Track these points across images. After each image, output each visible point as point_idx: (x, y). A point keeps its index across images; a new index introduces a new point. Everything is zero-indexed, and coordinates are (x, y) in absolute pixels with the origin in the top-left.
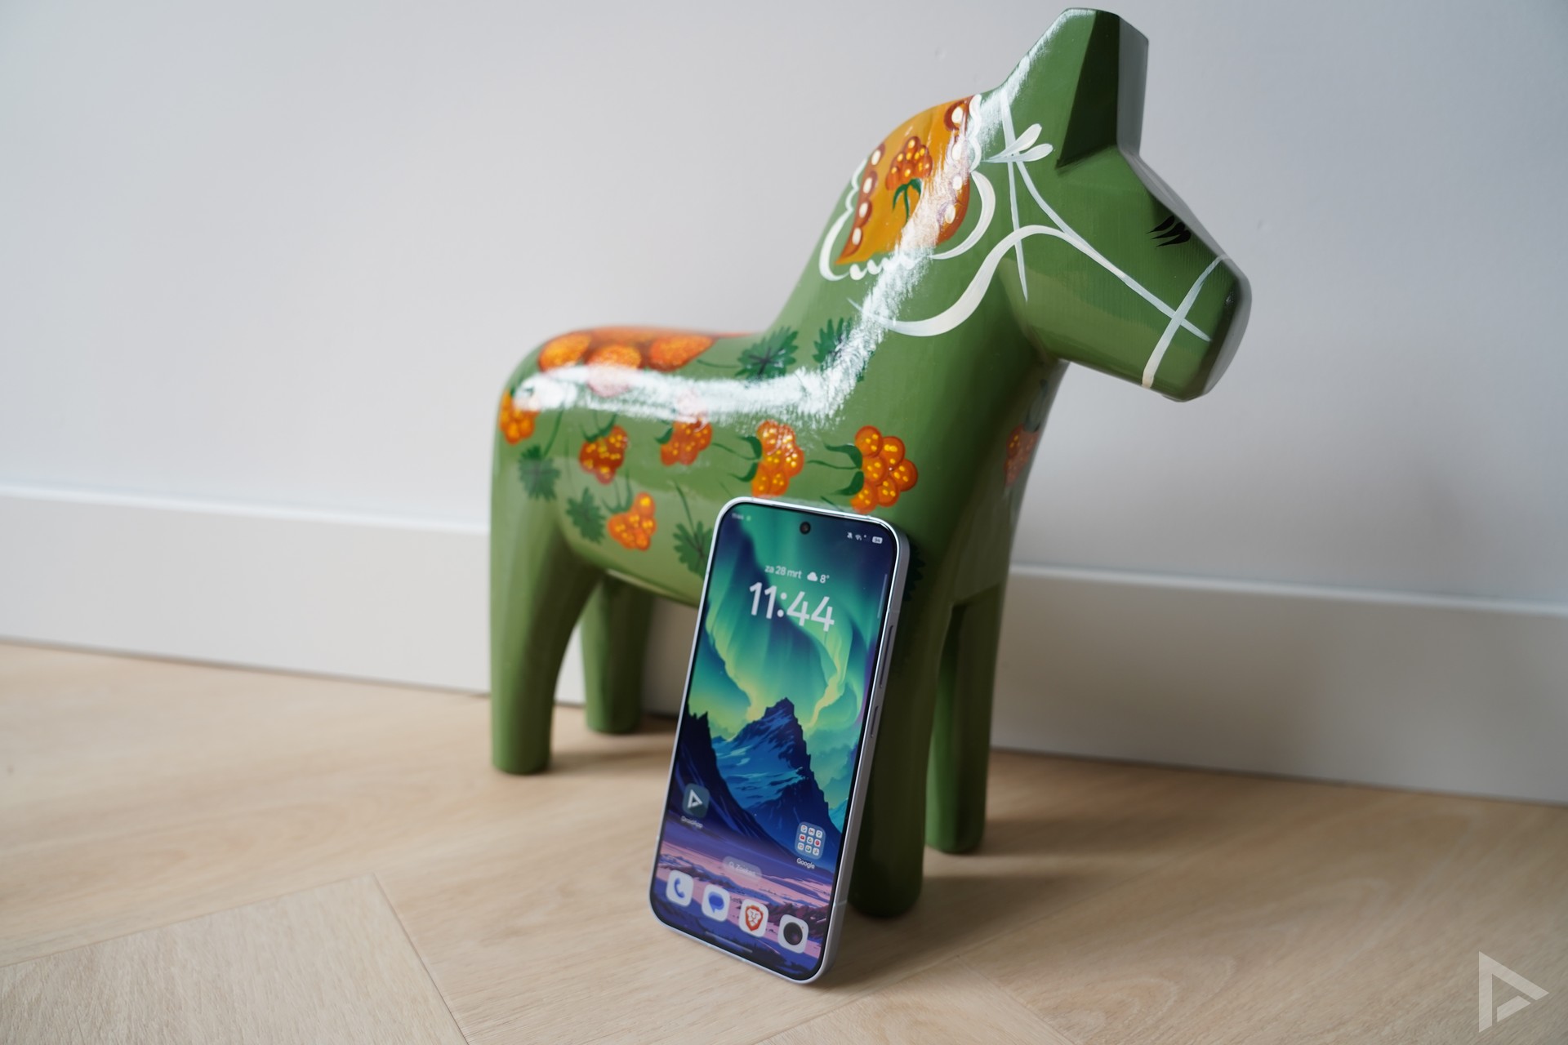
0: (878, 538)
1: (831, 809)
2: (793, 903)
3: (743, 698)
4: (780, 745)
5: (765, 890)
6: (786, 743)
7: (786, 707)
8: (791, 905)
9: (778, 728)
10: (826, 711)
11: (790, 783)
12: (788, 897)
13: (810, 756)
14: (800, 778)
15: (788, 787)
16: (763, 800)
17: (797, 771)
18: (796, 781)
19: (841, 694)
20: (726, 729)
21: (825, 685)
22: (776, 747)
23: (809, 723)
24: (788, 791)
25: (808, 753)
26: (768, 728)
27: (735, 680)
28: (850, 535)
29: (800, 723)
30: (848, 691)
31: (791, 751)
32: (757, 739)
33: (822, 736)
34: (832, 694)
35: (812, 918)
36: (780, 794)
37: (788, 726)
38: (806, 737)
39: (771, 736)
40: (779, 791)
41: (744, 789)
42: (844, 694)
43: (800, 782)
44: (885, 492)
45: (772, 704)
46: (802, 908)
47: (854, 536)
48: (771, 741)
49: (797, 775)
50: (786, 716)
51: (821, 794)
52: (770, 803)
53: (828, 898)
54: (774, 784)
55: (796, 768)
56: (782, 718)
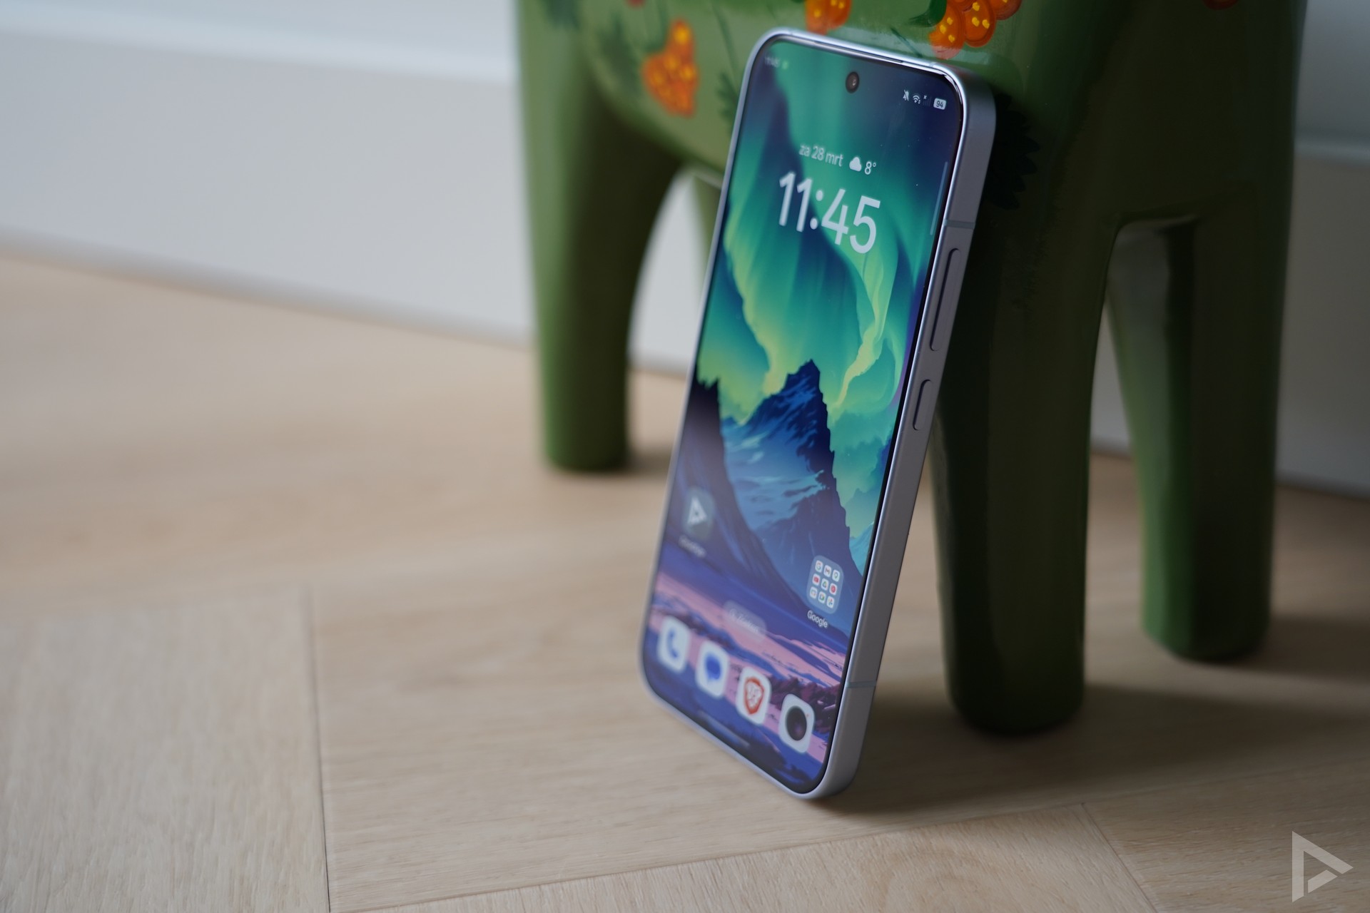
0: (941, 101)
1: (853, 538)
2: (800, 678)
3: (759, 356)
4: (799, 435)
5: (768, 655)
6: (807, 431)
7: (808, 375)
8: (796, 681)
9: (799, 408)
10: (856, 381)
11: (808, 494)
12: (794, 668)
13: (833, 453)
14: (820, 487)
15: (805, 500)
16: (775, 519)
17: (817, 475)
18: (814, 491)
19: (878, 358)
20: (738, 406)
21: (859, 342)
22: (795, 436)
23: (837, 402)
24: (804, 505)
25: (832, 449)
26: (787, 407)
27: (754, 329)
28: (907, 95)
29: (825, 400)
30: (886, 352)
31: (812, 444)
32: (774, 423)
33: (848, 420)
34: (865, 358)
35: (819, 702)
36: (795, 511)
37: (811, 403)
38: (831, 423)
39: (790, 419)
40: (794, 505)
41: (754, 500)
42: (881, 356)
43: (820, 492)
44: (975, 21)
45: (794, 370)
46: (810, 685)
47: (911, 96)
48: (789, 428)
49: (816, 483)
50: (809, 389)
51: (842, 512)
52: (783, 524)
53: (840, 674)
54: (789, 494)
55: (816, 472)
56: (805, 391)
